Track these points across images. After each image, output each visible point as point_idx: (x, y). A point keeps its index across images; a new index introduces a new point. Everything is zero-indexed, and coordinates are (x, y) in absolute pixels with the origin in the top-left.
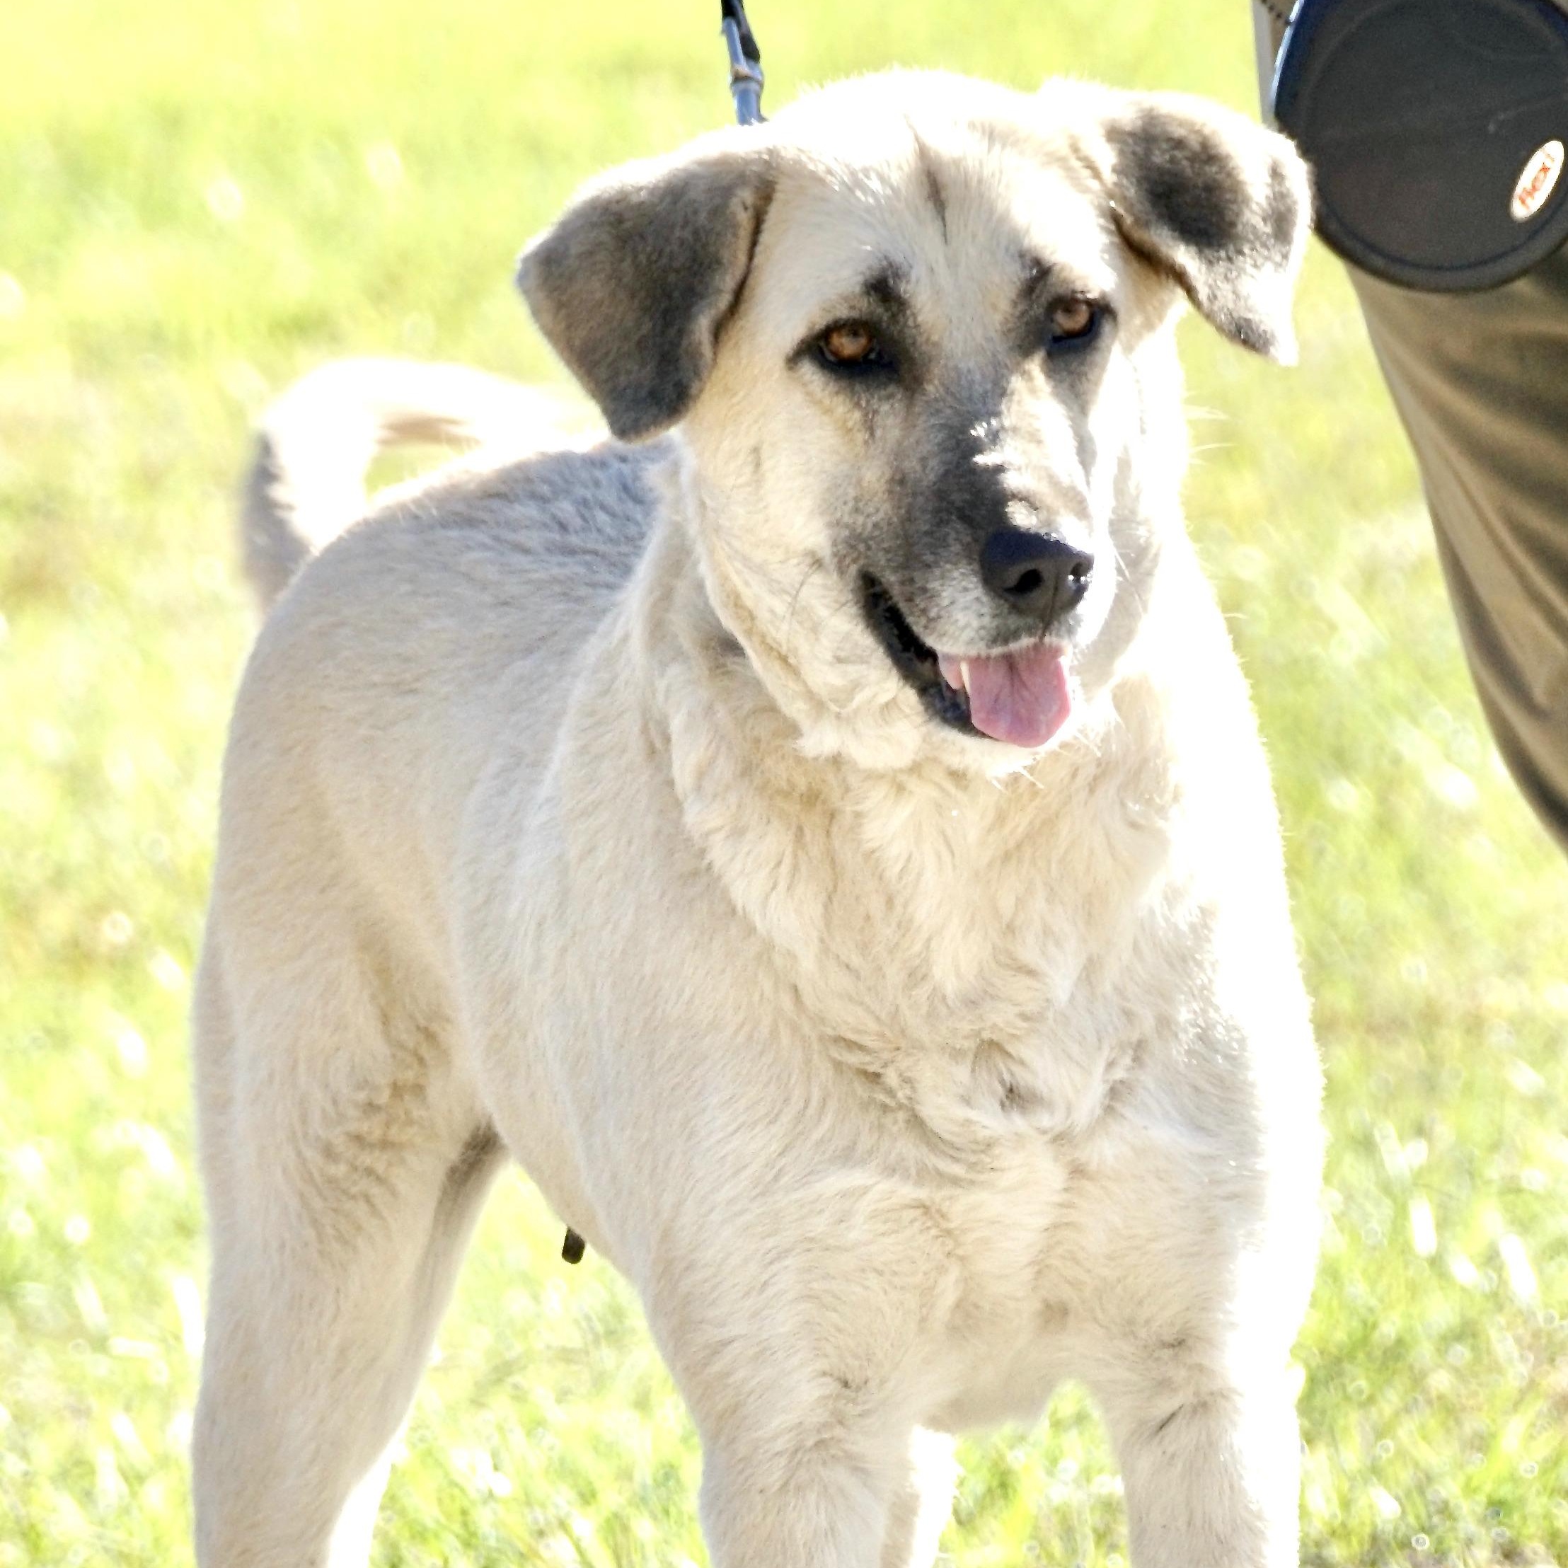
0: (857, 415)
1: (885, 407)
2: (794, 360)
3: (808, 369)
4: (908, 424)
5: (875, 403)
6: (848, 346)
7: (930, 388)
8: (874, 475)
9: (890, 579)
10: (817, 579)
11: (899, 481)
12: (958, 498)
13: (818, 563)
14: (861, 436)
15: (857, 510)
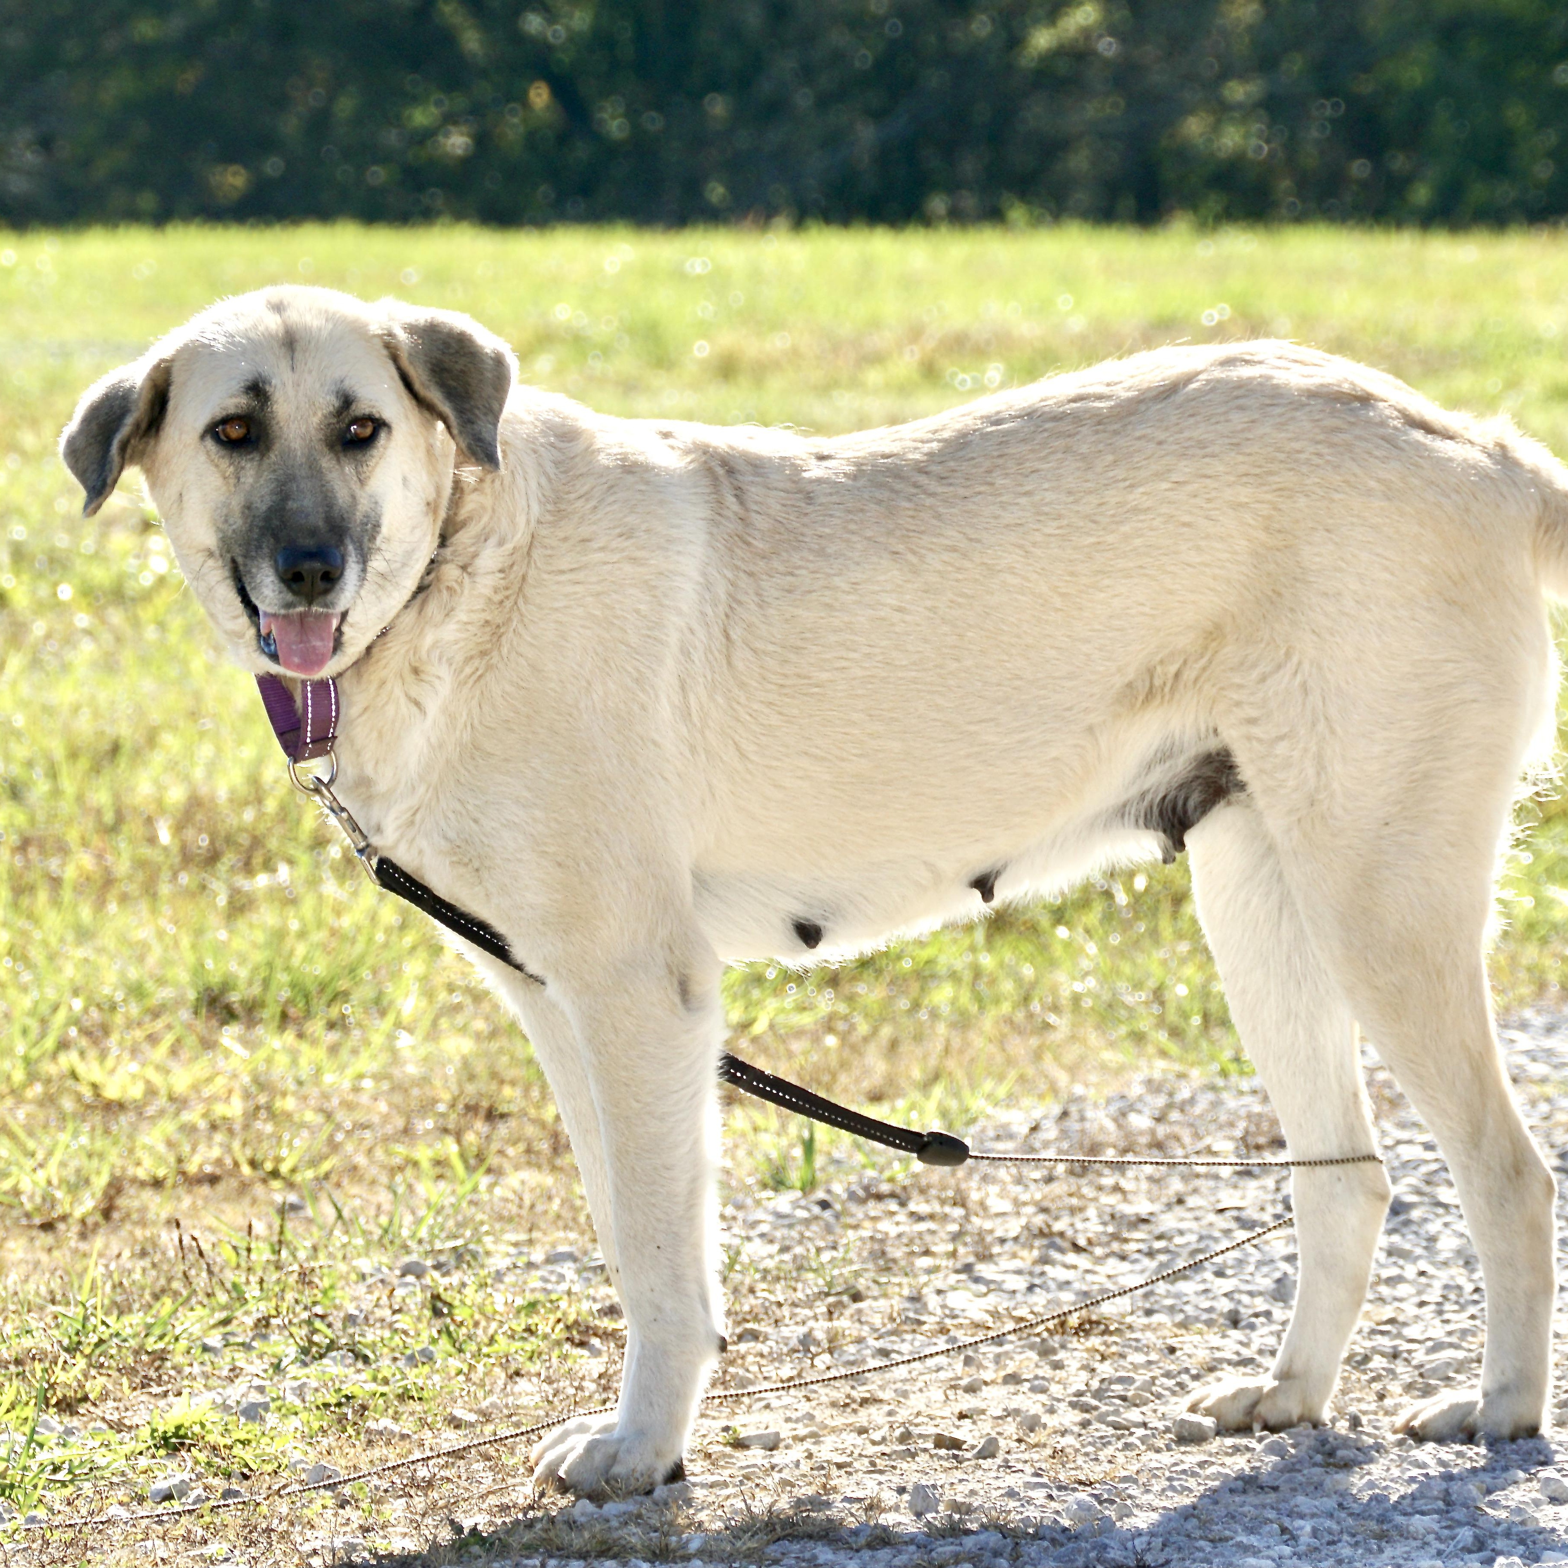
0: (232, 469)
1: (249, 465)
2: (203, 437)
3: (210, 443)
4: (258, 476)
5: (243, 463)
6: (236, 431)
7: (272, 456)
8: (236, 503)
9: (240, 560)
10: (211, 563)
11: (248, 507)
12: (276, 522)
13: (211, 554)
14: (232, 481)
15: (226, 521)
